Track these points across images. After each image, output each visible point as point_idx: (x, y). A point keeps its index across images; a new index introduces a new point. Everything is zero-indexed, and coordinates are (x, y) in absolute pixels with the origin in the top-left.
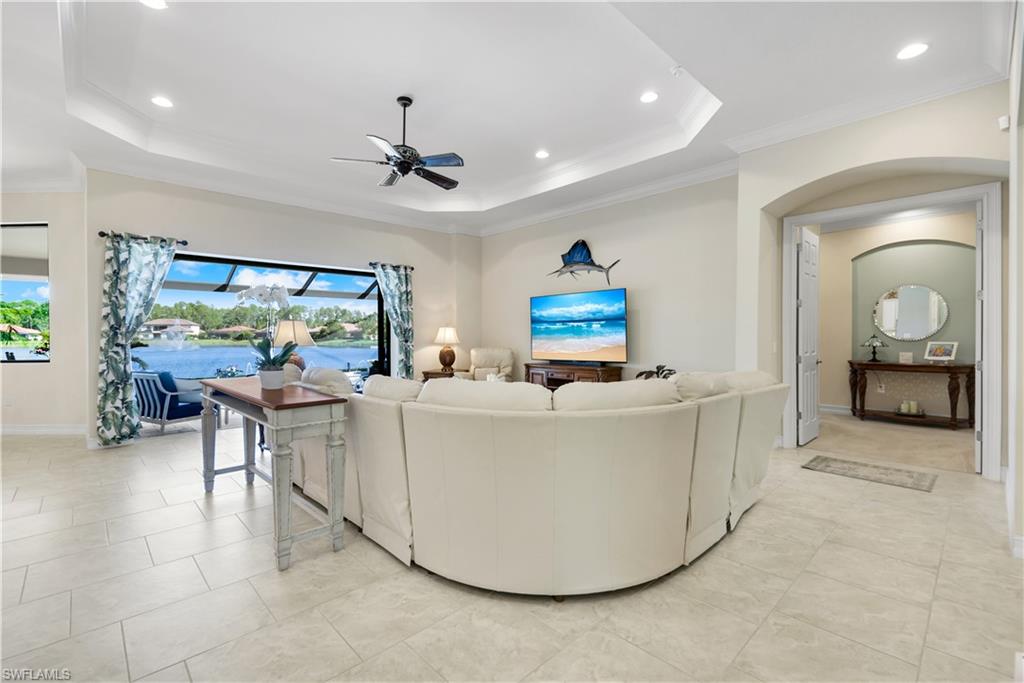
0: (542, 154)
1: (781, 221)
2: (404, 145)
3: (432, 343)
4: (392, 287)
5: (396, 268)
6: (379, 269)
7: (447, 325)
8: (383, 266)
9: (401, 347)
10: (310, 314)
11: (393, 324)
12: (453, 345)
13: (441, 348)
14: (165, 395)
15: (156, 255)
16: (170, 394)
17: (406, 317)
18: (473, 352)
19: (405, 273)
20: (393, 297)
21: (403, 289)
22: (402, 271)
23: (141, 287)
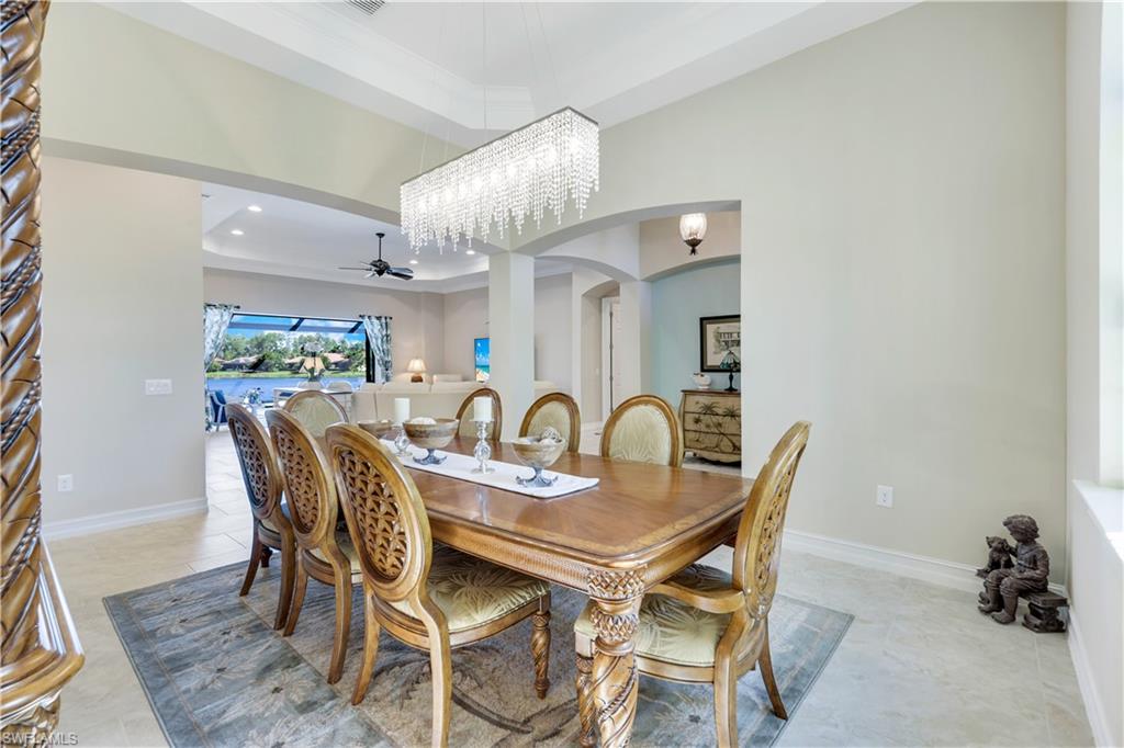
0: (471, 252)
1: (601, 299)
2: (380, 260)
3: (406, 371)
4: (376, 331)
5: (379, 318)
6: (367, 319)
7: (417, 358)
8: (369, 317)
9: (383, 374)
10: (288, 343)
11: (377, 357)
12: (422, 372)
13: (412, 375)
14: (219, 406)
15: (222, 316)
16: (222, 406)
17: (386, 352)
18: (435, 377)
19: (385, 321)
20: (377, 339)
21: (384, 333)
22: (383, 320)
23: (213, 336)
